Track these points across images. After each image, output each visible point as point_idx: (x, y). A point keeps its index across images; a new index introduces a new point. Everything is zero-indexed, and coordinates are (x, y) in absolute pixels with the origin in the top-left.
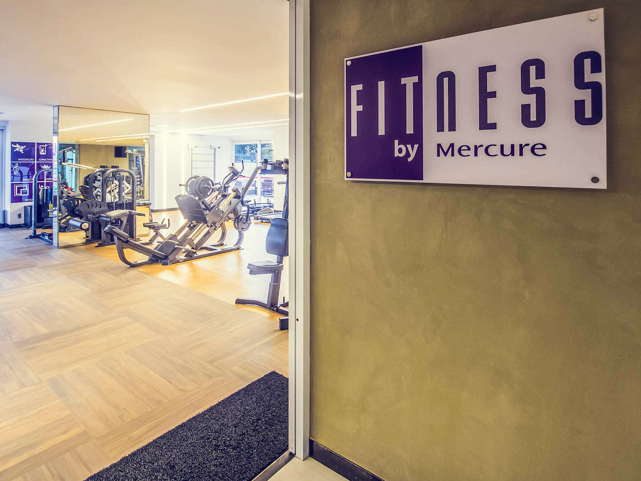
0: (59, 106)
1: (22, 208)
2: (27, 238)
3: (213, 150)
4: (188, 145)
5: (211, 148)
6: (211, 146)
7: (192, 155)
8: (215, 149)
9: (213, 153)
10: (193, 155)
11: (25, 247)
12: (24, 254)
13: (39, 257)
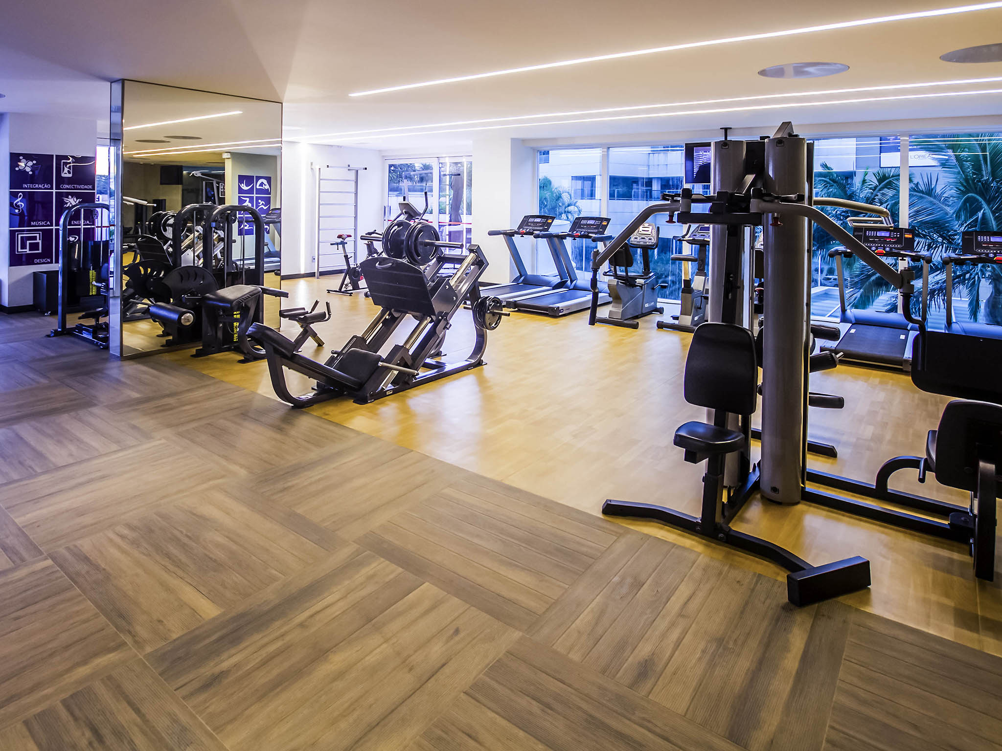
0: (123, 81)
1: (30, 274)
2: (48, 336)
3: (353, 173)
4: (312, 164)
5: (349, 170)
6: (349, 166)
7: (319, 182)
8: (357, 171)
9: (354, 178)
10: (321, 181)
11: (52, 354)
12: (60, 374)
13: (92, 380)
